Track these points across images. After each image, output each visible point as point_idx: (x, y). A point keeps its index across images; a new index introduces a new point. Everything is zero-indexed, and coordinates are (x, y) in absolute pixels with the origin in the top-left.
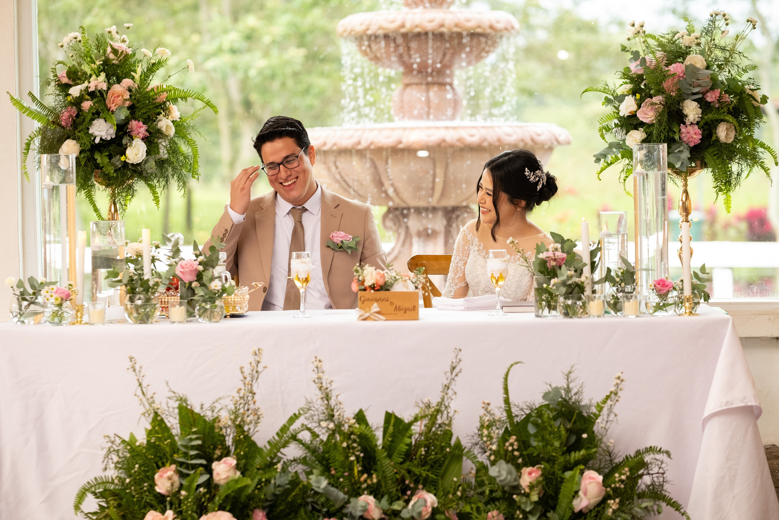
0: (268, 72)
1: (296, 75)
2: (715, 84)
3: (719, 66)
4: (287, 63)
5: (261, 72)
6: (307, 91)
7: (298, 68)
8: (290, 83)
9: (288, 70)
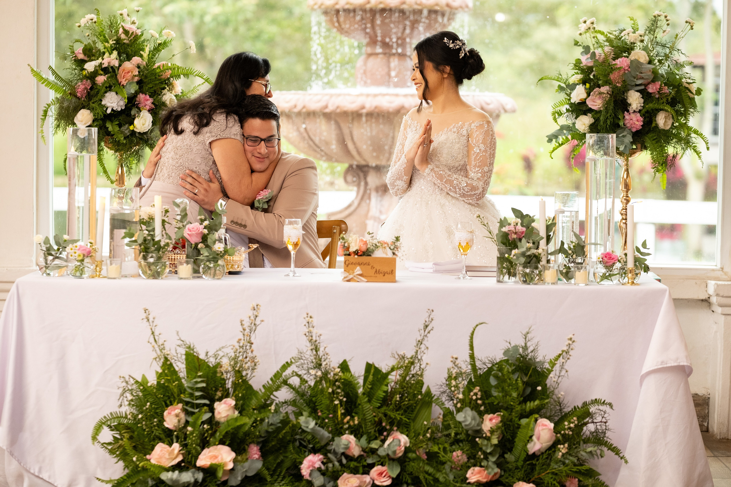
0: (222, 18)
1: (247, 21)
2: (655, 77)
3: (660, 61)
4: (241, 10)
5: (215, 18)
6: (257, 37)
7: (249, 15)
8: (242, 29)
9: (241, 18)
